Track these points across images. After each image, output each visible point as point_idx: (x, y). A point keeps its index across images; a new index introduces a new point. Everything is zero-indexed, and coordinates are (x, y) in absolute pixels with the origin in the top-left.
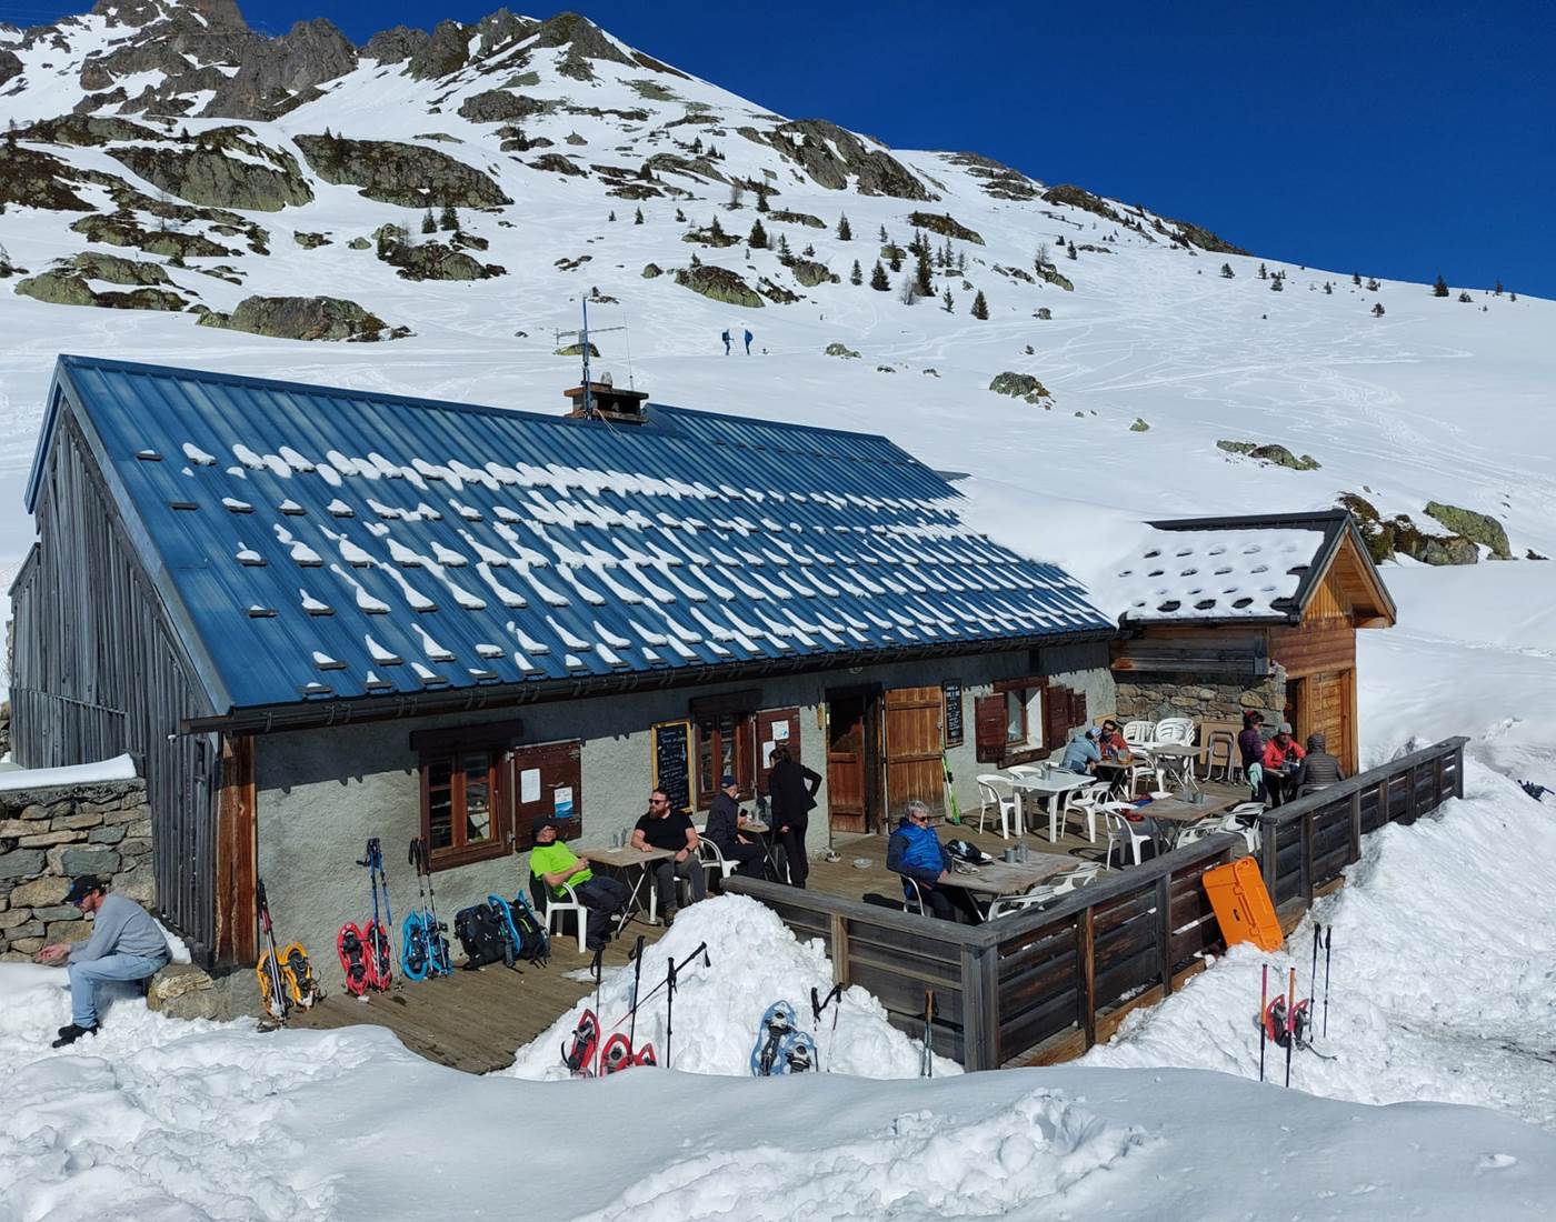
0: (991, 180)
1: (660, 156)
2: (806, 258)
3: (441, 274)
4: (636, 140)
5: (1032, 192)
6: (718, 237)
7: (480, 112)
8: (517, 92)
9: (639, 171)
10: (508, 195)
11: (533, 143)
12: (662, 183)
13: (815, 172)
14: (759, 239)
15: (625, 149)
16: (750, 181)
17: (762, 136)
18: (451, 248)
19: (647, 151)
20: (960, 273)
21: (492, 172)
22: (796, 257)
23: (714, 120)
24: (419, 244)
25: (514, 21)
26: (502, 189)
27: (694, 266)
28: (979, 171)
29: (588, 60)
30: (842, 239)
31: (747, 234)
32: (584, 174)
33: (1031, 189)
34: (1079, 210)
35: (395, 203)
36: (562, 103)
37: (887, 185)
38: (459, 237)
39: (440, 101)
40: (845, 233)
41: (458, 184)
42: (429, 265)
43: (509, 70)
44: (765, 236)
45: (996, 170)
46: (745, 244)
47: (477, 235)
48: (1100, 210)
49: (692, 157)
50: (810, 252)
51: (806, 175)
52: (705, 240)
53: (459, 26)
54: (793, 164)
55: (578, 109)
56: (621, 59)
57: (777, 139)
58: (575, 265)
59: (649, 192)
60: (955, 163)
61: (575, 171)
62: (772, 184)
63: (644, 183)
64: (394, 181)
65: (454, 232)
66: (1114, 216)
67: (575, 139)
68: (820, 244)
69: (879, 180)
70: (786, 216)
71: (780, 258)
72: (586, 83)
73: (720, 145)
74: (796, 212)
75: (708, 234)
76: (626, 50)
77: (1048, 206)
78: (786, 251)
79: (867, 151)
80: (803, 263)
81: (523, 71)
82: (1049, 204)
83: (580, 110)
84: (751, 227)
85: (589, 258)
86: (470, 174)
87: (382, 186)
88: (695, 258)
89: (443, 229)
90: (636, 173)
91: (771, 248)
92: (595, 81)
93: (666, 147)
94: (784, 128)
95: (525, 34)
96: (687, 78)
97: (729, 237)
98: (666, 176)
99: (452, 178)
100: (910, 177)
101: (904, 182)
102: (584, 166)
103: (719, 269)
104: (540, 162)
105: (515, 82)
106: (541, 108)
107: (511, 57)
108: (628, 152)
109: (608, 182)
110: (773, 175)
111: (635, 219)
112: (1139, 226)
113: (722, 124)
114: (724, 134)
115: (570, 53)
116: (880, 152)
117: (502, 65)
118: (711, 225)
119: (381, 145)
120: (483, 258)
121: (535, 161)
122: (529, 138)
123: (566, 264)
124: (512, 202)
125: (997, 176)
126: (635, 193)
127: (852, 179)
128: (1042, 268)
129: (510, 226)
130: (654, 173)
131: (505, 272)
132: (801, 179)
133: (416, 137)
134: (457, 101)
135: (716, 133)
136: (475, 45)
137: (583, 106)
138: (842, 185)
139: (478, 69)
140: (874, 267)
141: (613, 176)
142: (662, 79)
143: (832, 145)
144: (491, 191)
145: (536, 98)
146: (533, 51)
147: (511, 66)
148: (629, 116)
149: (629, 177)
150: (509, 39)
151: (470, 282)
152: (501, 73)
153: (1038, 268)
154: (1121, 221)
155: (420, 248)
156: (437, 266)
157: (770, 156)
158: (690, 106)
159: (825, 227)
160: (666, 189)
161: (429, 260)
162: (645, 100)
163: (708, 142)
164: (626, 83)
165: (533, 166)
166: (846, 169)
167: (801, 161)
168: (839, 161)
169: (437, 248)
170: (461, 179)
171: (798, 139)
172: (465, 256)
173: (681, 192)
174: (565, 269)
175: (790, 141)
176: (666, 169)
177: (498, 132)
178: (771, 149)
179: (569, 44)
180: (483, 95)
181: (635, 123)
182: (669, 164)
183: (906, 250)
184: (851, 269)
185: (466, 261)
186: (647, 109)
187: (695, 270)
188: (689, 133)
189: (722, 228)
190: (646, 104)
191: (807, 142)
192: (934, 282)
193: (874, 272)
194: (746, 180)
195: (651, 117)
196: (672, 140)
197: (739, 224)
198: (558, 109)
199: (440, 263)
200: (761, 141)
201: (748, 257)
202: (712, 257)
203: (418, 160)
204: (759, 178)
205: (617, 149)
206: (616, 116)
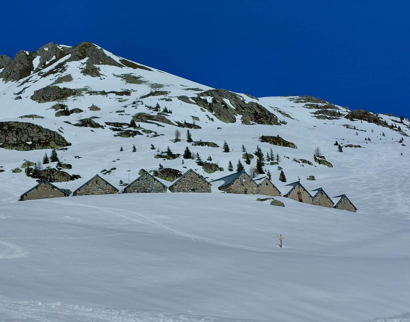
0: (317, 110)
1: (139, 114)
2: (208, 162)
3: (54, 180)
4: (126, 107)
5: (340, 115)
6: (170, 155)
7: (43, 97)
8: (61, 86)
9: (129, 123)
10: (68, 141)
11: (72, 112)
12: (141, 128)
13: (219, 115)
14: (188, 155)
15: (121, 112)
16: (185, 123)
17: (191, 100)
18: (57, 170)
19: (133, 112)
20: (277, 163)
21: (60, 131)
22: (204, 161)
23: (165, 93)
24: (44, 169)
25: (57, 48)
26: (65, 139)
27: (160, 169)
28: (311, 105)
29: (97, 66)
30: (225, 152)
31: (183, 153)
32: (102, 127)
33: (339, 113)
34: (365, 123)
35: (16, 149)
36: (85, 89)
37: (257, 119)
38: (60, 164)
39: (21, 93)
40: (227, 149)
41: (45, 138)
42: (49, 177)
43: (56, 74)
44: (190, 154)
45: (320, 104)
46: (182, 158)
47: (67, 163)
48: (377, 121)
49: (155, 114)
50: (210, 159)
51: (215, 118)
52: (164, 157)
53: (27, 53)
54: (207, 112)
55: (94, 92)
56: (115, 64)
57: (199, 101)
58: (109, 172)
59: (135, 133)
60: (297, 102)
61: (98, 126)
62: (197, 123)
63: (132, 129)
64: (15, 139)
65: (57, 162)
66: (385, 124)
67: (94, 108)
68: (215, 155)
69: (253, 117)
70: (201, 144)
71: (197, 162)
72: (97, 78)
73: (168, 105)
74: (205, 141)
75: (166, 154)
76: (117, 59)
77: (348, 122)
78: (200, 159)
79: (246, 102)
80: (207, 164)
81: (63, 74)
82: (349, 120)
83: (95, 93)
84: (184, 151)
85: (115, 169)
86: (50, 134)
87: (9, 142)
88: (160, 166)
89: (51, 161)
90: (128, 124)
91: (193, 158)
92: (102, 77)
93: (142, 109)
94: (202, 94)
95: (62, 54)
96: (150, 70)
97: (175, 155)
98: (143, 125)
99: (42, 136)
100: (269, 113)
101: (267, 117)
102: (102, 123)
103: (171, 169)
104: (80, 123)
105: (60, 80)
106: (75, 93)
107: (57, 67)
108: (122, 113)
109: (114, 130)
110: (197, 119)
111: (132, 150)
112: (399, 129)
113: (170, 95)
114: (171, 100)
115: (88, 63)
116: (253, 103)
117: (51, 72)
118: (167, 151)
119: (7, 123)
120: (71, 172)
121: (77, 122)
122: (70, 109)
123: (105, 172)
124: (70, 144)
125: (321, 108)
126: (128, 134)
127: (239, 117)
128: (317, 158)
129: (79, 158)
130: (137, 124)
131: (80, 177)
132: (212, 119)
133: (22, 117)
134: (30, 92)
135: (167, 100)
136: (36, 62)
137: (97, 91)
138: (234, 121)
139: (39, 74)
140: (238, 163)
141: (117, 126)
142: (137, 72)
143: (227, 101)
144: (61, 140)
145: (72, 88)
146: (68, 63)
147: (57, 72)
148: (121, 94)
149: (124, 127)
150: (54, 58)
151: (67, 182)
152: (52, 76)
153: (315, 158)
154: (389, 126)
155: (45, 170)
156: (52, 177)
157: (196, 110)
158: (153, 86)
159: (218, 147)
160: (143, 131)
161: (48, 175)
162: (129, 84)
163: (163, 105)
164: (118, 76)
165: (76, 125)
166: (235, 112)
167: (211, 110)
168: (231, 109)
169: (51, 170)
170: (46, 136)
171: (210, 100)
172: (64, 172)
173: (151, 132)
174: (105, 174)
175: (205, 101)
176: (142, 121)
177: (53, 107)
178: (196, 106)
179: (87, 59)
180: (44, 89)
181: (124, 97)
182: (144, 118)
183: (254, 155)
184: (228, 165)
185: (64, 174)
186: (130, 90)
187: (161, 170)
188: (153, 101)
189: (171, 151)
190: (129, 86)
191: (214, 101)
192: (264, 168)
193: (238, 165)
194: (183, 122)
195: (132, 93)
196: (144, 105)
197: (179, 149)
198: (84, 93)
199: (54, 176)
200: (190, 102)
201: (183, 163)
202: (168, 164)
203: (26, 129)
204: (190, 121)
205: (116, 112)
206: (114, 94)
